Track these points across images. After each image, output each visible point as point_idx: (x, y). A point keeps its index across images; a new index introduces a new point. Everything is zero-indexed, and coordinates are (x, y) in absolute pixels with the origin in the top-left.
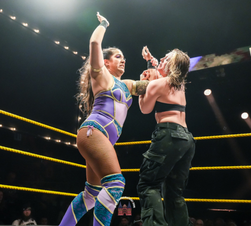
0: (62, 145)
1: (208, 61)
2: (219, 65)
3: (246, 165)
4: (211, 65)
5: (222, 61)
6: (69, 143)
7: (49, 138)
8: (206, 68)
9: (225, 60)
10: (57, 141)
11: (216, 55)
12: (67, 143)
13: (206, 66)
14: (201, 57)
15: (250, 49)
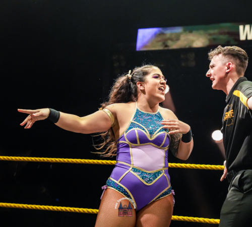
2: (187, 47)
3: (210, 218)
4: (174, 46)
5: (193, 41)
8: (166, 48)
9: (198, 40)
11: (185, 31)
13: (166, 46)
14: (160, 29)
15: (241, 27)
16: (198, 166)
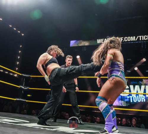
0: (8, 75)
1: (79, 43)
4: (80, 45)
5: (85, 44)
6: (12, 74)
7: (2, 71)
8: (78, 46)
9: (86, 44)
10: (6, 72)
11: (83, 41)
12: (11, 74)
14: (76, 41)
15: (98, 40)
16: (88, 77)
